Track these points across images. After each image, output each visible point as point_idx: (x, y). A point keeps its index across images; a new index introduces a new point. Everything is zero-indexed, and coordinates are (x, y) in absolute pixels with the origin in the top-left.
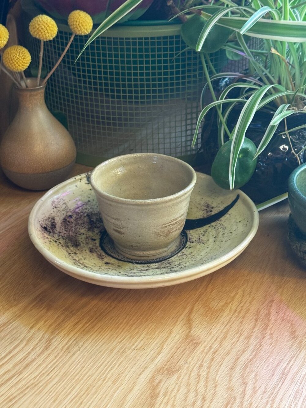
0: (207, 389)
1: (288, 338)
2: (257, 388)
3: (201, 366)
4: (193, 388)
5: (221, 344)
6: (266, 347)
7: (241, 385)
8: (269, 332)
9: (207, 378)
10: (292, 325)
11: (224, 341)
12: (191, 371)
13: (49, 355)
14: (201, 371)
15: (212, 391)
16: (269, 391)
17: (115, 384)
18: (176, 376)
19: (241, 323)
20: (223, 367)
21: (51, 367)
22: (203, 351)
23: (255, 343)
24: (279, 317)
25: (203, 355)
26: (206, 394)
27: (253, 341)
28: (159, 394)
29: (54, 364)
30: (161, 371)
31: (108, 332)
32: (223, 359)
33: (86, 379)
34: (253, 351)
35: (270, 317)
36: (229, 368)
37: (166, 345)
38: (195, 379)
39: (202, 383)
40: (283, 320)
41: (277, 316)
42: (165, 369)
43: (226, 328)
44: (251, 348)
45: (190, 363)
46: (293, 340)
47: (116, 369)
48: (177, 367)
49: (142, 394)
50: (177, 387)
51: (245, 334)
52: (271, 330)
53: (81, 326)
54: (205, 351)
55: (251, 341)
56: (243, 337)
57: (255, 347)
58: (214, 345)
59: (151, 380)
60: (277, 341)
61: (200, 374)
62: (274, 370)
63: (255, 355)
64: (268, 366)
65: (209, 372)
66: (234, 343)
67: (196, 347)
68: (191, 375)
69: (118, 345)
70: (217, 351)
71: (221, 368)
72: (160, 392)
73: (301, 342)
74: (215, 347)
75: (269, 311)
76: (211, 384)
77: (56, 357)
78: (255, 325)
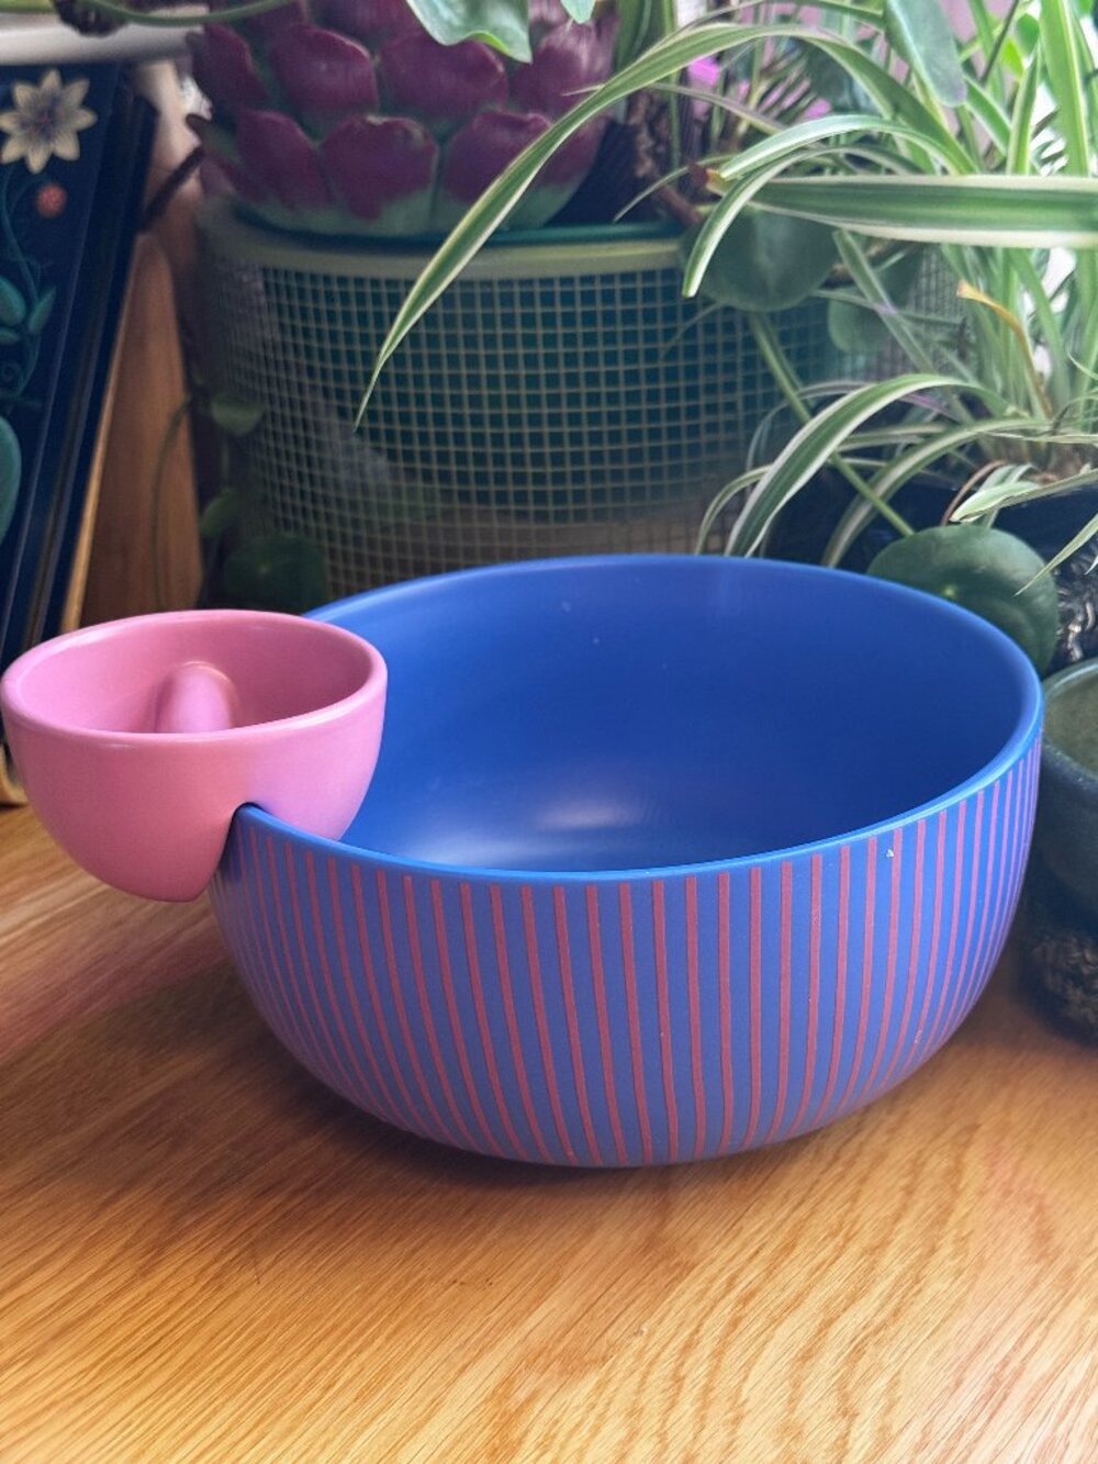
0: (703, 1428)
1: (1023, 1254)
2: (895, 1430)
3: (688, 1347)
4: (651, 1423)
5: (770, 1273)
6: (938, 1285)
7: (833, 1418)
8: (954, 1232)
9: (707, 1390)
10: (1040, 1209)
11: (782, 1261)
12: (651, 1364)
13: (148, 1295)
14: (690, 1361)
15: (722, 1437)
16: (938, 1443)
17: (365, 1402)
18: (591, 1380)
19: (854, 1198)
20: (771, 1352)
21: (146, 1339)
22: (704, 1292)
23: (898, 1269)
24: (992, 1182)
25: (703, 1309)
26: (696, 1448)
27: (893, 1264)
28: (520, 1442)
29: (159, 1328)
30: (541, 1360)
31: (370, 1222)
32: (775, 1321)
33: (263, 1384)
34: (890, 1296)
35: (959, 1182)
36: (792, 1356)
37: (569, 1271)
38: (664, 1391)
39: (687, 1406)
40: (1008, 1193)
41: (988, 1178)
42: (554, 1354)
43: (794, 1215)
44: (882, 1286)
45: (651, 1334)
46: (1043, 1262)
47: (379, 1349)
48: (602, 1346)
49: (457, 1441)
50: (591, 1419)
51: (866, 1238)
52: (961, 1223)
53: (277, 1201)
54: (711, 1294)
55: (885, 1261)
56: (854, 1248)
57: (897, 1284)
58: (745, 1272)
59: (500, 1391)
60: (981, 1264)
61: (682, 1374)
62: (964, 1368)
63: (896, 1313)
64: (939, 1353)
65: (717, 1367)
66: (820, 1270)
67: (678, 1279)
68: (651, 1378)
69: (398, 1268)
70: (752, 1294)
71: (765, 1353)
72: (526, 1433)
73: (1069, 1271)
74: (750, 1278)
75: (958, 1160)
76: (719, 1412)
77: (170, 1303)
78: (905, 1207)
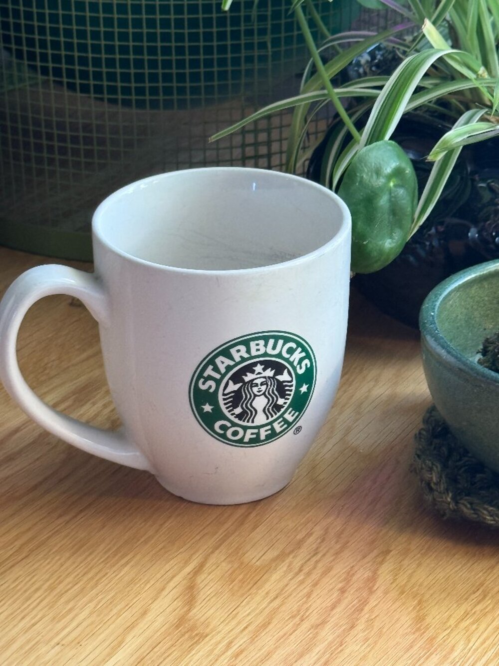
1: (406, 629)
5: (252, 640)
6: (354, 647)
8: (367, 616)
10: (420, 603)
11: (261, 633)
19: (309, 595)
22: (212, 651)
23: (330, 638)
24: (394, 585)
25: (211, 660)
27: (328, 634)
34: (324, 653)
35: (374, 585)
40: (402, 593)
41: (392, 583)
43: (272, 605)
44: (320, 647)
46: (417, 634)
51: (314, 619)
52: (371, 611)
54: (216, 652)
55: (323, 634)
56: (306, 625)
57: (329, 646)
58: (238, 639)
60: (380, 635)
67: (197, 643)
69: (23, 635)
70: (242, 652)
73: (432, 639)
74: (240, 643)
75: (375, 572)
78: (338, 601)
